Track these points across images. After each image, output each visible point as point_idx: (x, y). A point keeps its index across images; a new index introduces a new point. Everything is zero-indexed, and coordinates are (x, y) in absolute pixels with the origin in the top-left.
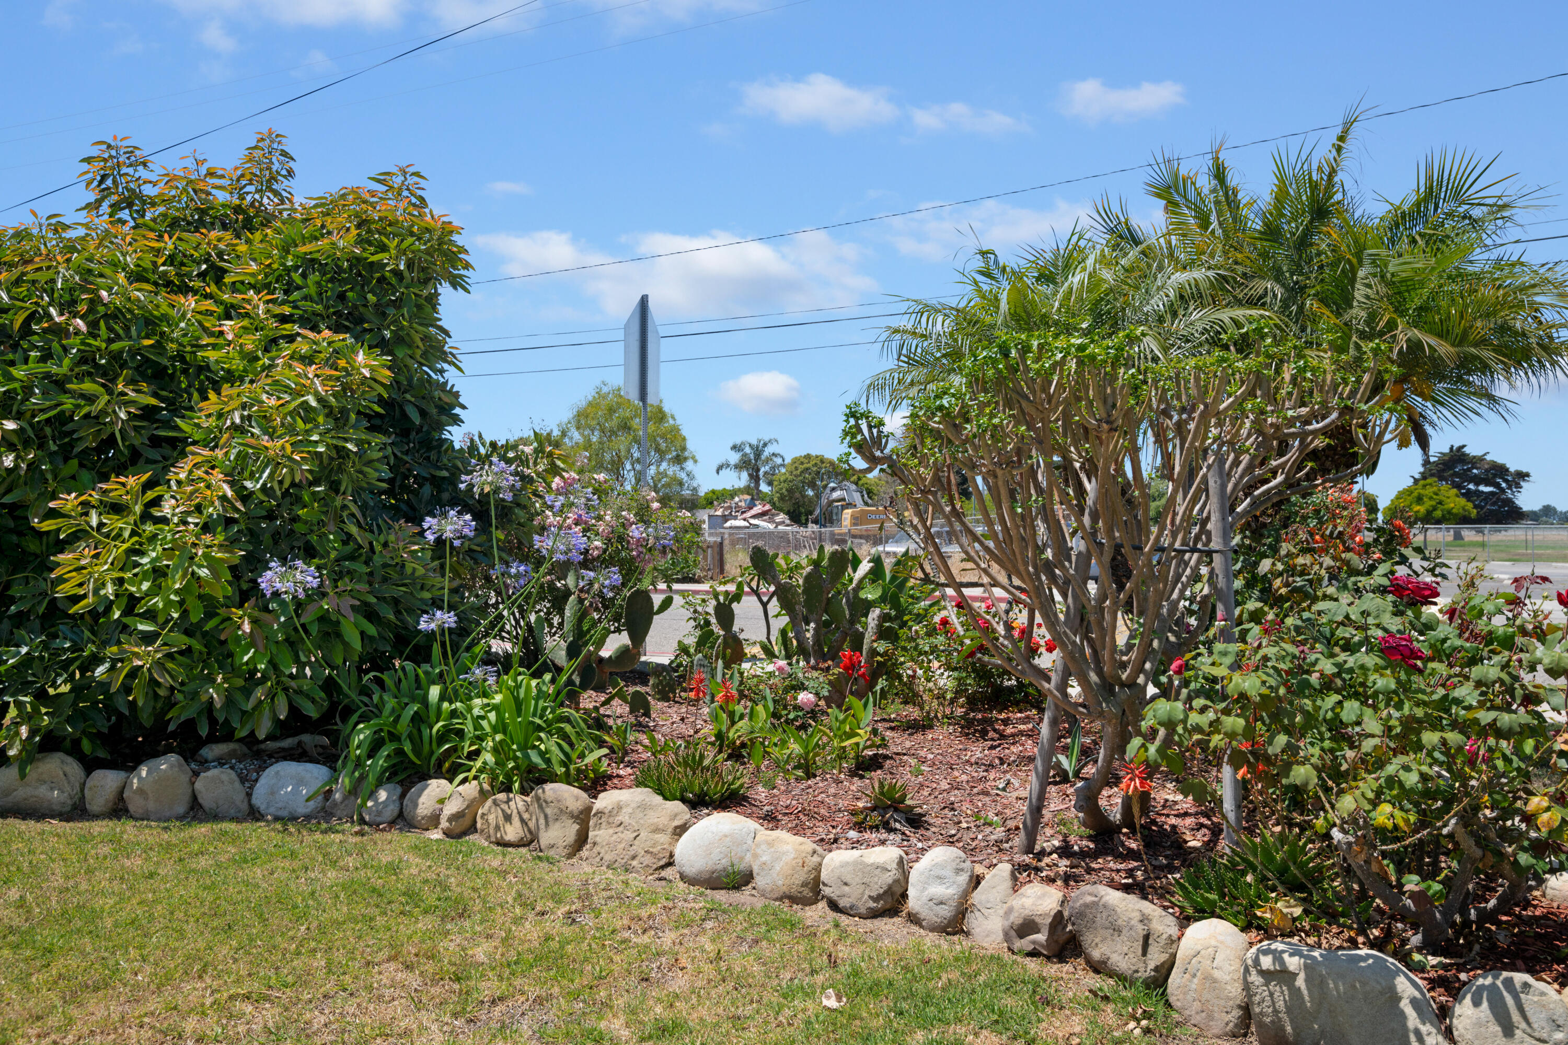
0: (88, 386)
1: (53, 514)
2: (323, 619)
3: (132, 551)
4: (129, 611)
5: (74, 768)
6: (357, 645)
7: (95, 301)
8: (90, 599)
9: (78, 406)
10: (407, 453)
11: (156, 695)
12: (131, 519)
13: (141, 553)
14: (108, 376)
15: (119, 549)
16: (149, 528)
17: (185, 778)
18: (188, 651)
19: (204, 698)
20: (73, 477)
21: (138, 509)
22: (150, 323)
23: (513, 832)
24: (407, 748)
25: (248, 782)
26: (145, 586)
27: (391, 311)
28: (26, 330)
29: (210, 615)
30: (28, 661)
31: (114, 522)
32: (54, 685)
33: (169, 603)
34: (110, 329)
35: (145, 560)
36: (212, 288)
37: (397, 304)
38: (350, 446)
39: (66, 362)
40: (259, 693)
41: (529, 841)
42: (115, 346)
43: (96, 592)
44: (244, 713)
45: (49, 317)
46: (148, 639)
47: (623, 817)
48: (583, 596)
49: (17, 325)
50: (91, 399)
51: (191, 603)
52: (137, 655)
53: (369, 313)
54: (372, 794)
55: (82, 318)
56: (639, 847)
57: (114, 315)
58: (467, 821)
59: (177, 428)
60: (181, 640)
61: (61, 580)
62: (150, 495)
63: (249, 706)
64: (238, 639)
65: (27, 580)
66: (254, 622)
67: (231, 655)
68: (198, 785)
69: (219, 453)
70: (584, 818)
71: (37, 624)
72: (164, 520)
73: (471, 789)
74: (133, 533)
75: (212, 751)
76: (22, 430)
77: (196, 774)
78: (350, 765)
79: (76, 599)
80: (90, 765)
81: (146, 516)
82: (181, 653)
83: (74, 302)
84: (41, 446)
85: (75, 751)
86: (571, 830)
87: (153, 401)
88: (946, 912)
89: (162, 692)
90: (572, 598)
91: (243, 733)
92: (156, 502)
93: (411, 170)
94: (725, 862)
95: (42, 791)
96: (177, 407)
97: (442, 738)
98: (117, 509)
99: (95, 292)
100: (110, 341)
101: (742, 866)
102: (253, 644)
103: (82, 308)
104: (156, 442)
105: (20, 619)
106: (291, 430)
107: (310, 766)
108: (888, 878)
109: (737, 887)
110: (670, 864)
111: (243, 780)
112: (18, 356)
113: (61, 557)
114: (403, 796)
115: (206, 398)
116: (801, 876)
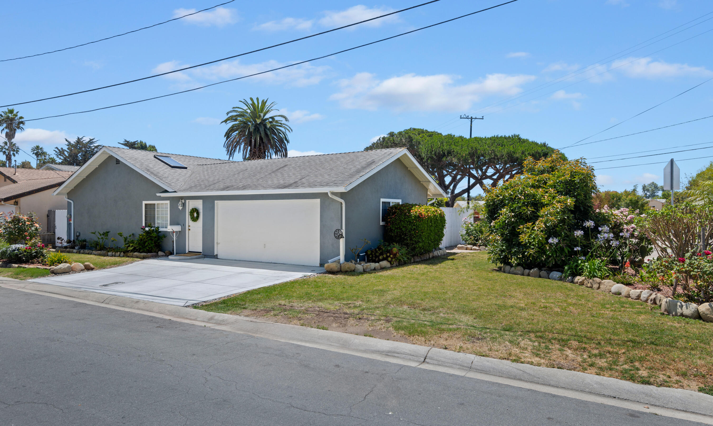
0: (524, 208)
1: (519, 229)
2: (561, 247)
3: (530, 235)
4: (530, 244)
5: (522, 269)
6: (567, 252)
7: (525, 193)
8: (524, 242)
9: (523, 211)
10: (581, 216)
11: (534, 258)
12: (530, 230)
13: (532, 235)
14: (527, 206)
15: (528, 235)
16: (533, 231)
17: (538, 272)
18: (539, 251)
19: (541, 259)
20: (522, 222)
21: (531, 228)
22: (534, 196)
23: (589, 285)
24: (574, 271)
25: (549, 274)
26: (532, 240)
27: (576, 189)
28: (515, 199)
29: (542, 245)
30: (516, 251)
31: (528, 230)
32: (519, 256)
33: (536, 243)
34: (527, 198)
35: (532, 236)
36: (544, 186)
37: (578, 188)
38: (566, 217)
39: (521, 204)
40: (550, 259)
41: (591, 287)
42: (528, 201)
43: (525, 241)
44: (548, 262)
45: (518, 197)
46: (533, 249)
47: (605, 284)
48: (630, 246)
49: (514, 198)
50: (525, 210)
51: (539, 243)
52: (531, 251)
53: (572, 190)
54: (568, 278)
55: (523, 196)
56: (607, 288)
57: (528, 195)
58: (582, 283)
59: (537, 214)
60: (538, 250)
61: (520, 239)
62: (533, 226)
63: (548, 261)
64: (547, 250)
65: (515, 239)
66: (549, 247)
67: (546, 252)
68: (541, 273)
69: (544, 219)
70: (599, 283)
71: (517, 246)
72: (535, 230)
73: (584, 278)
74: (531, 232)
75: (543, 269)
76: (515, 215)
77: (540, 272)
78: (565, 273)
79: (522, 242)
80: (524, 268)
81: (532, 229)
82: (538, 251)
83: (522, 193)
84: (517, 217)
85: (522, 266)
86: (598, 285)
87: (534, 210)
88: (645, 299)
89: (535, 258)
90: (628, 246)
91: (548, 266)
92: (534, 227)
93: (583, 158)
94: (617, 291)
95: (518, 271)
96: (538, 210)
97: (580, 269)
98: (528, 228)
99: (525, 192)
100: (527, 200)
101: (620, 292)
102: (549, 251)
103: (523, 194)
104: (534, 216)
105: (514, 245)
106: (555, 215)
107: (559, 272)
108: (638, 294)
109: (619, 295)
110: (611, 291)
111: (548, 273)
112: (514, 203)
113: (520, 236)
114: (573, 278)
115: (542, 209)
116: (627, 294)
